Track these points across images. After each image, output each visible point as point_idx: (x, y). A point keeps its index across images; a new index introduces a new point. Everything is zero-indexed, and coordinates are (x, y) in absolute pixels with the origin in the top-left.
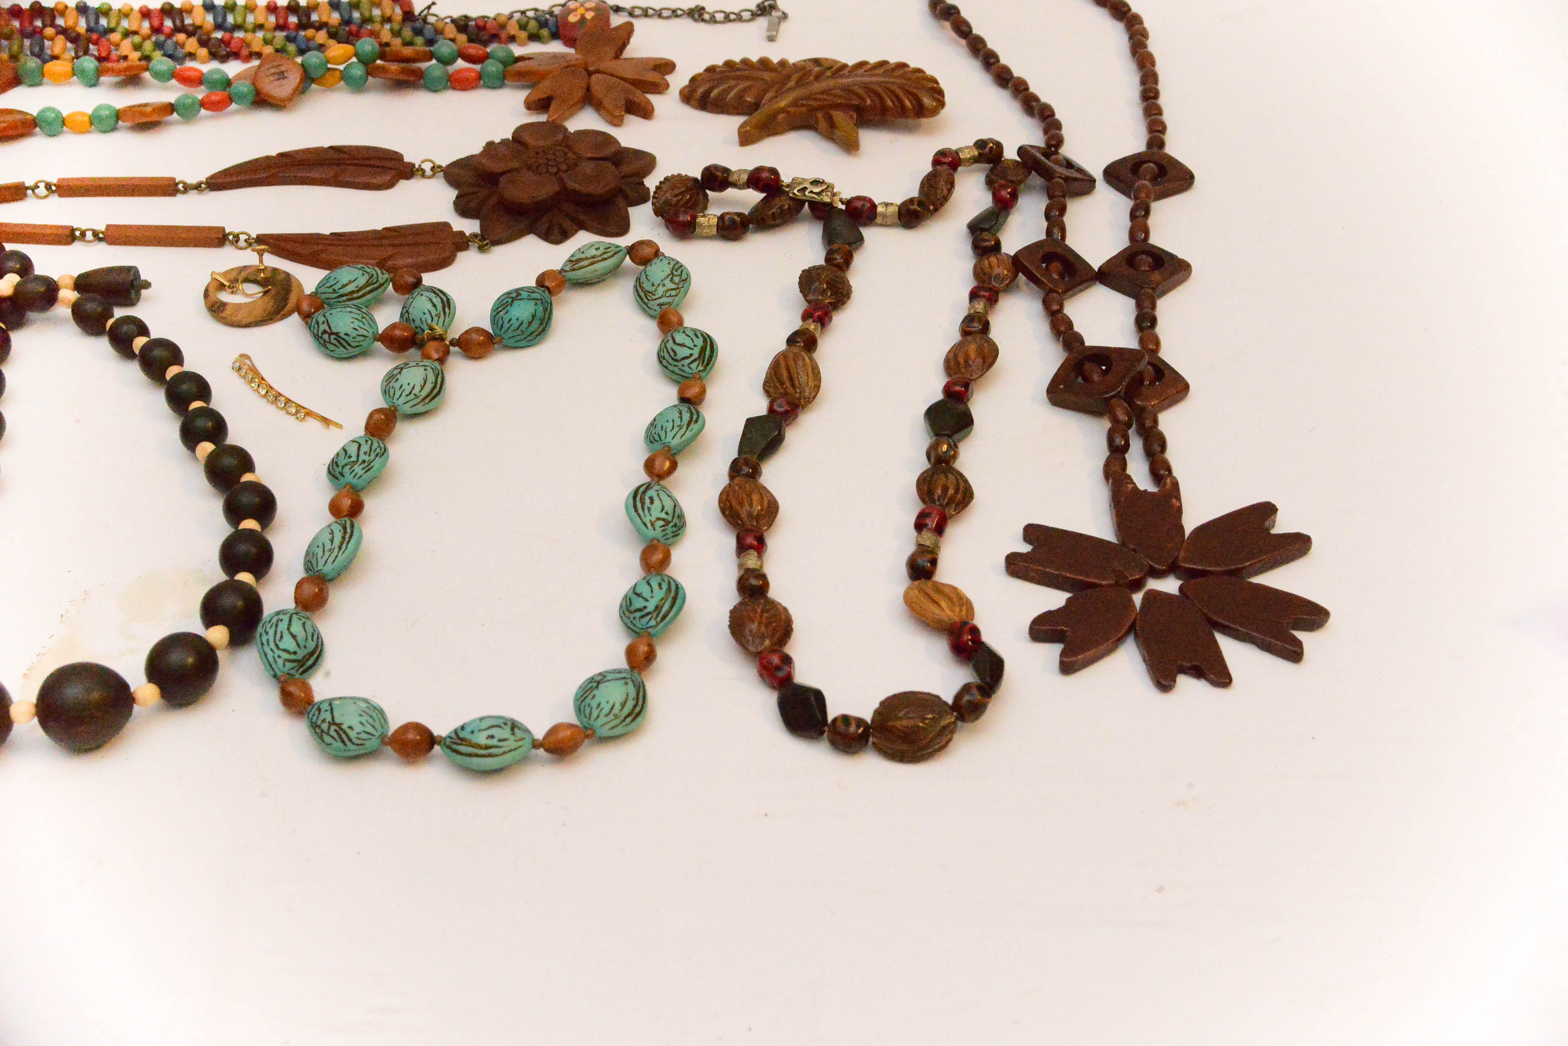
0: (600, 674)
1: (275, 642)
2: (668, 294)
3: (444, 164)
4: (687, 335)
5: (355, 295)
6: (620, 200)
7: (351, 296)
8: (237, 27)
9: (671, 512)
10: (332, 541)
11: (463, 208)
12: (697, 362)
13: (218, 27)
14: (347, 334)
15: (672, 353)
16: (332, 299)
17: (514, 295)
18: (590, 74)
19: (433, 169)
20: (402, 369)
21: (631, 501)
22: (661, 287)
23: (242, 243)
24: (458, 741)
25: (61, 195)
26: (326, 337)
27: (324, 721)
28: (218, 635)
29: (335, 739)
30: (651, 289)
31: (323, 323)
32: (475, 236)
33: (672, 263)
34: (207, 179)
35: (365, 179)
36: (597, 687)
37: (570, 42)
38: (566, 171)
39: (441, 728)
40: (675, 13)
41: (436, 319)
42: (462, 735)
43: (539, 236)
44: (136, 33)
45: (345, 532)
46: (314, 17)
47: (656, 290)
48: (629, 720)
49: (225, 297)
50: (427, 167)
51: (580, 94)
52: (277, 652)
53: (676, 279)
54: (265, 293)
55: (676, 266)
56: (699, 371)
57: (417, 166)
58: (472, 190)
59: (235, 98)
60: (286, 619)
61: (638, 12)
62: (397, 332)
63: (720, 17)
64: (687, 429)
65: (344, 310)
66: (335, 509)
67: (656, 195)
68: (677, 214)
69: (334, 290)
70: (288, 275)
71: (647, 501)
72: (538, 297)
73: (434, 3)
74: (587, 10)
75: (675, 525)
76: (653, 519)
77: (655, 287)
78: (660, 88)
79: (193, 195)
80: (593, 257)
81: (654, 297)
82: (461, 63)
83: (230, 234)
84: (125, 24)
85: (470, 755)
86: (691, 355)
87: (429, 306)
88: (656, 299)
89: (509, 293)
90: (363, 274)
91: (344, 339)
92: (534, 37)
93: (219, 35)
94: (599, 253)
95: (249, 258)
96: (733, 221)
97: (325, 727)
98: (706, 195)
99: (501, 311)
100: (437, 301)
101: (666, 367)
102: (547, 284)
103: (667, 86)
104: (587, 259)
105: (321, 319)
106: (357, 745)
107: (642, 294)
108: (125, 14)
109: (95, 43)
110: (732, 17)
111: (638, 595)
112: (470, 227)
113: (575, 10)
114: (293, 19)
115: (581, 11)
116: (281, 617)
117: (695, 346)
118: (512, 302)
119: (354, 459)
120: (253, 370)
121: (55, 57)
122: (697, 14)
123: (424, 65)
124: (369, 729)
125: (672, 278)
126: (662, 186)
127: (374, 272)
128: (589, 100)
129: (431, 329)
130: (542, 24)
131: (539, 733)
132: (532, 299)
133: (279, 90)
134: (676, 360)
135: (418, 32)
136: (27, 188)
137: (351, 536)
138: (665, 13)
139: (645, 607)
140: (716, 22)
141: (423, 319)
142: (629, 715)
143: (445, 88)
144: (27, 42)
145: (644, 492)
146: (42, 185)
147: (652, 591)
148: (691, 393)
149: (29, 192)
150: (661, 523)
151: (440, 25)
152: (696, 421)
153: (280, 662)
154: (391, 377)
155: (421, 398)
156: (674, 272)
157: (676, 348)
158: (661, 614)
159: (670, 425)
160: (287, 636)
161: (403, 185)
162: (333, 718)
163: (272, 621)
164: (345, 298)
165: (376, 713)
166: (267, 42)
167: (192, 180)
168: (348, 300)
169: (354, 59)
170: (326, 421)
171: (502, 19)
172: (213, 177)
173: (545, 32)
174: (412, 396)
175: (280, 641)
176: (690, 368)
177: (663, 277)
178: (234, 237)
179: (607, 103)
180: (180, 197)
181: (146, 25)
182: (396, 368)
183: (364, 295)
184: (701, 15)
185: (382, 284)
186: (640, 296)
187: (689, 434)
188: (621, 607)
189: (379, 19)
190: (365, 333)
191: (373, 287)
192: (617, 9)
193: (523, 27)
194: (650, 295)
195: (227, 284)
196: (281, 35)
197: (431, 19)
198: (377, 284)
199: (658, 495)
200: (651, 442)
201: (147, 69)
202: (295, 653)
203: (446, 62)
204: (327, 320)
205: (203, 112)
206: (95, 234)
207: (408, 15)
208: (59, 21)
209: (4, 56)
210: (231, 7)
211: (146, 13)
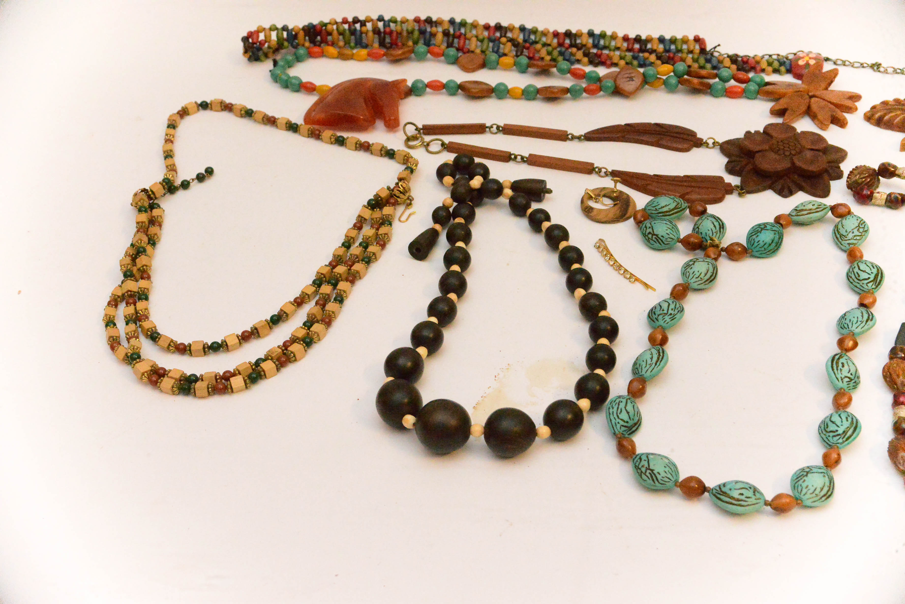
0: (808, 467)
1: (617, 413)
2: (855, 238)
3: (721, 141)
4: (867, 266)
5: (668, 214)
6: (826, 176)
7: (665, 214)
8: (605, 47)
9: (854, 374)
10: (652, 358)
11: (730, 169)
12: (872, 283)
13: (595, 46)
14: (662, 236)
15: (857, 275)
16: (654, 214)
17: (763, 227)
18: (811, 97)
19: (714, 143)
20: (694, 262)
21: (830, 364)
22: (851, 233)
23: (602, 174)
24: (721, 493)
25: (504, 134)
26: (650, 236)
27: (643, 466)
28: (584, 404)
29: (649, 478)
30: (845, 234)
31: (650, 227)
32: (737, 186)
33: (859, 220)
34: (585, 134)
35: (675, 145)
36: (807, 475)
37: (799, 76)
38: (794, 155)
39: (710, 483)
40: (862, 66)
41: (715, 234)
42: (723, 489)
43: (775, 191)
44: (549, 45)
45: (659, 355)
46: (649, 46)
47: (848, 235)
48: (824, 499)
49: (592, 204)
50: (710, 142)
51: (804, 108)
52: (618, 420)
53: (861, 230)
54: (615, 205)
55: (862, 222)
56: (873, 288)
57: (704, 141)
58: (738, 159)
59: (603, 88)
60: (624, 401)
61: (839, 62)
62: (692, 239)
63: (890, 70)
64: (866, 324)
65: (662, 222)
66: (652, 339)
67: (850, 176)
68: (862, 189)
69: (656, 209)
70: (628, 196)
71: (840, 365)
72: (777, 229)
73: (719, 45)
74: (810, 58)
75: (855, 382)
76: (843, 377)
77: (847, 233)
78: (851, 110)
79: (576, 143)
80: (810, 210)
81: (846, 239)
82: (733, 82)
83: (596, 167)
84: (544, 39)
85: (727, 502)
86: (869, 278)
87: (712, 226)
88: (847, 240)
89: (759, 225)
90: (674, 202)
91: (660, 239)
92: (776, 71)
93: (595, 51)
94: (814, 207)
95: (608, 183)
96: (896, 198)
97: (643, 470)
98: (879, 180)
99: (753, 235)
100: (717, 224)
101: (852, 283)
102: (781, 222)
103: (856, 109)
104: (806, 210)
105: (648, 225)
106: (661, 484)
107: (838, 236)
108: (544, 34)
109: (528, 48)
110: (898, 71)
111: (833, 422)
112: (734, 180)
113: (803, 58)
114: (637, 46)
115: (807, 59)
116: (621, 399)
117: (872, 273)
118: (761, 230)
119: (665, 312)
120: (606, 248)
121: (505, 55)
122: (876, 67)
123: (711, 81)
124: (669, 476)
125: (858, 229)
126: (854, 171)
127: (680, 202)
128: (809, 112)
129: (711, 239)
130: (782, 63)
131: (769, 497)
132: (773, 231)
133: (628, 86)
134: (859, 280)
135: (708, 61)
136: (487, 127)
137: (662, 358)
138: (856, 65)
139: (837, 431)
140: (887, 73)
141: (708, 234)
142: (824, 495)
143: (722, 96)
144: (491, 44)
145: (839, 359)
146: (495, 127)
147: (842, 422)
148: (866, 302)
149: (487, 129)
150: (847, 379)
151: (721, 58)
152: (872, 320)
153: (618, 426)
154: (687, 266)
155: (704, 280)
156: (860, 225)
157: (859, 272)
158: (846, 437)
159: (855, 320)
160: (624, 411)
161: (695, 150)
162: (649, 466)
163: (616, 401)
164: (661, 214)
165: (673, 467)
166: (621, 58)
167: (576, 134)
168: (663, 216)
169: (672, 74)
170: (646, 286)
171: (758, 59)
172: (589, 133)
173: (783, 69)
174: (699, 279)
175: (620, 413)
176: (867, 285)
177: (853, 228)
178: (599, 170)
179: (820, 117)
180: (568, 143)
181: (555, 41)
182: (691, 261)
183: (673, 214)
184: (878, 68)
185: (684, 209)
186: (837, 238)
187: (866, 327)
188: (820, 427)
189: (686, 51)
190: (673, 237)
191: (678, 211)
192: (827, 59)
193: (770, 64)
194: (843, 237)
195: (593, 196)
196: (629, 55)
197: (716, 54)
198: (681, 209)
199: (847, 362)
200: (841, 328)
201: (555, 66)
202: (627, 422)
203: (724, 80)
204: (652, 226)
205: (584, 94)
206: (522, 158)
207: (703, 51)
208: (509, 35)
209: (478, 51)
210: (603, 35)
211: (556, 34)
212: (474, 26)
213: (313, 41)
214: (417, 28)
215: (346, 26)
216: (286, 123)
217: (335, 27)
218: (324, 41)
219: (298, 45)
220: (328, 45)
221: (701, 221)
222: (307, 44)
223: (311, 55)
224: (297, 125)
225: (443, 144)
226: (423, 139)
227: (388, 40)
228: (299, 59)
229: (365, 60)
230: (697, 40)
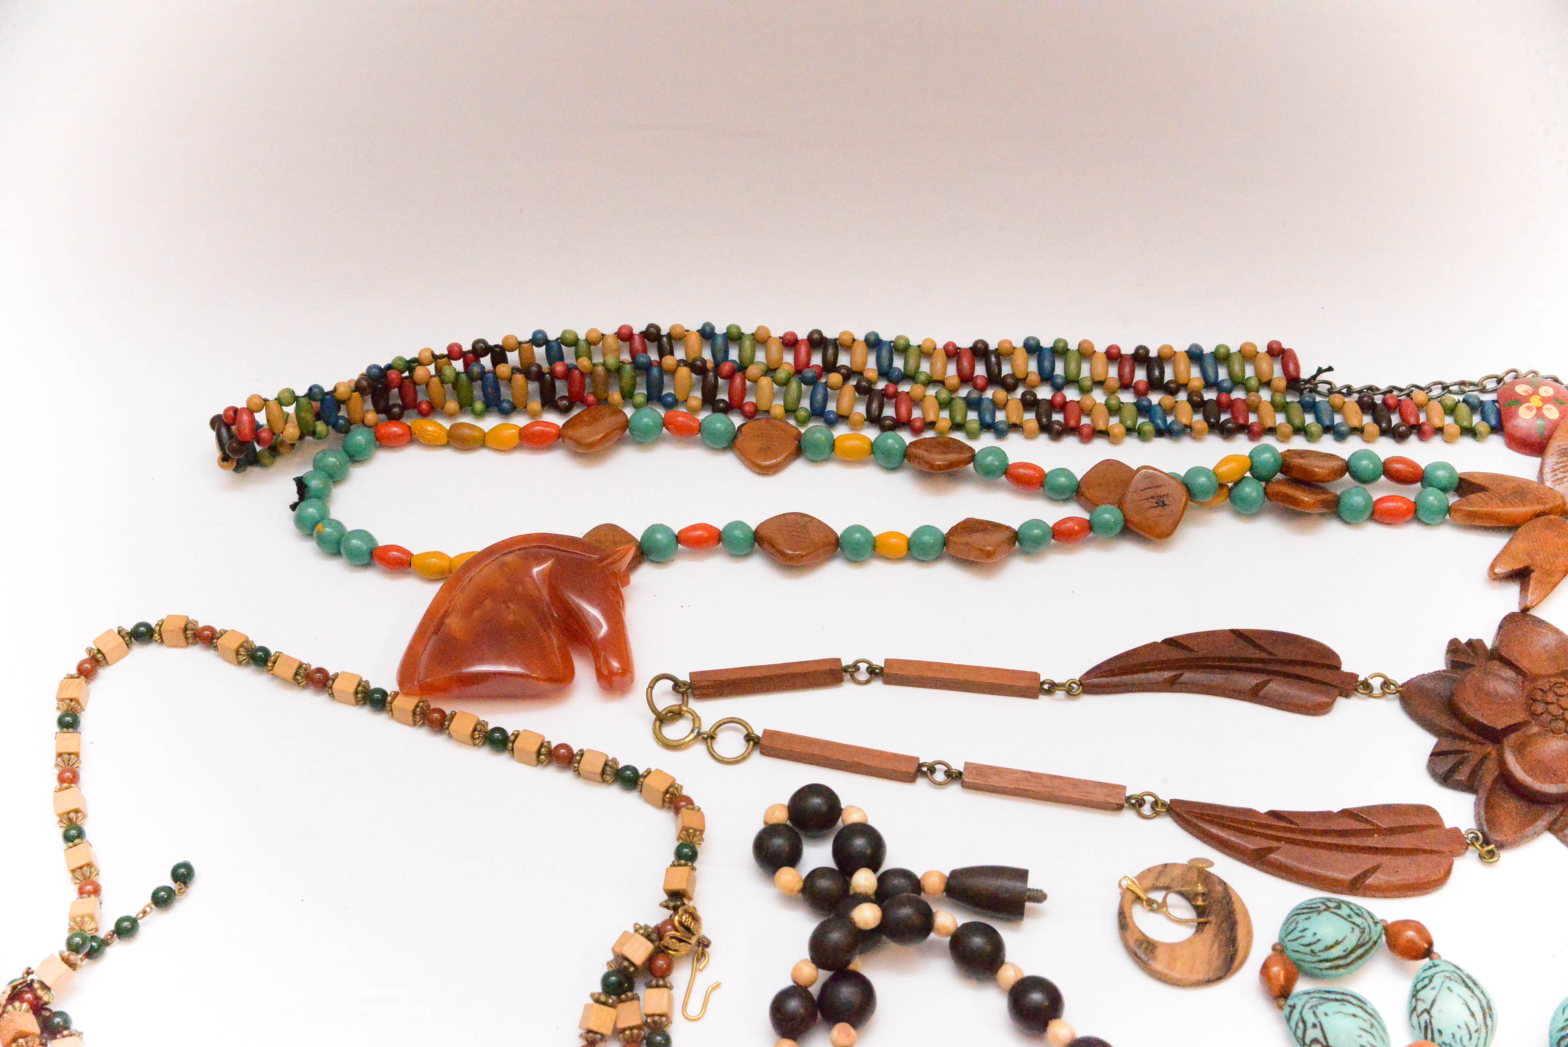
3: (1401, 678)
7: (1336, 963)
8: (1069, 382)
11: (1444, 771)
13: (1045, 379)
16: (1309, 962)
19: (1383, 684)
25: (887, 682)
31: (1314, 1026)
32: (1472, 833)
34: (1079, 678)
35: (1296, 699)
37: (1523, 446)
41: (1475, 1037)
43: (1559, 837)
44: (940, 382)
46: (1169, 373)
49: (1146, 924)
50: (1376, 683)
54: (1203, 921)
57: (1361, 679)
58: (1454, 744)
59: (1095, 527)
69: (1312, 951)
73: (1330, 369)
74: (1545, 400)
79: (1059, 698)
83: (1132, 795)
84: (926, 367)
87: (1464, 1013)
90: (1353, 929)
92: (1467, 430)
93: (1047, 393)
100: (1472, 1000)
105: (1309, 1018)
108: (926, 353)
109: (893, 399)
112: (1462, 812)
113: (1525, 399)
114: (1141, 374)
115: (1535, 400)
121: (842, 419)
123: (1338, 487)
127: (1365, 925)
130: (1477, 407)
135: (1309, 408)
136: (844, 667)
141: (1458, 1037)
143: (1366, 521)
144: (805, 390)
146: (863, 667)
149: (847, 675)
151: (1336, 399)
164: (1328, 965)
166: (1112, 410)
167: (1061, 678)
168: (1331, 968)
169: (1248, 474)
171: (1419, 395)
172: (1089, 674)
173: (1480, 422)
178: (1137, 797)
180: (1046, 703)
181: (953, 369)
183: (1353, 961)
185: (1376, 943)
189: (1254, 382)
191: (1364, 950)
193: (1448, 409)
195: (1144, 895)
196: (1127, 398)
197: (1324, 388)
198: (1370, 944)
203: (1363, 477)
204: (1320, 1023)
205: (1053, 542)
206: (948, 772)
207: (1294, 383)
208: (844, 360)
209: (778, 407)
210: (1060, 351)
211: (952, 353)
212: (760, 340)
213: (382, 407)
214: (626, 357)
215: (459, 365)
216: (356, 692)
217: (432, 369)
218: (409, 404)
219: (350, 422)
220: (424, 415)
221: (1434, 993)
222: (371, 417)
223: (383, 442)
224: (384, 694)
225: (750, 738)
226: (696, 718)
227: (561, 388)
228: (355, 457)
229: (515, 448)
230: (1276, 352)
